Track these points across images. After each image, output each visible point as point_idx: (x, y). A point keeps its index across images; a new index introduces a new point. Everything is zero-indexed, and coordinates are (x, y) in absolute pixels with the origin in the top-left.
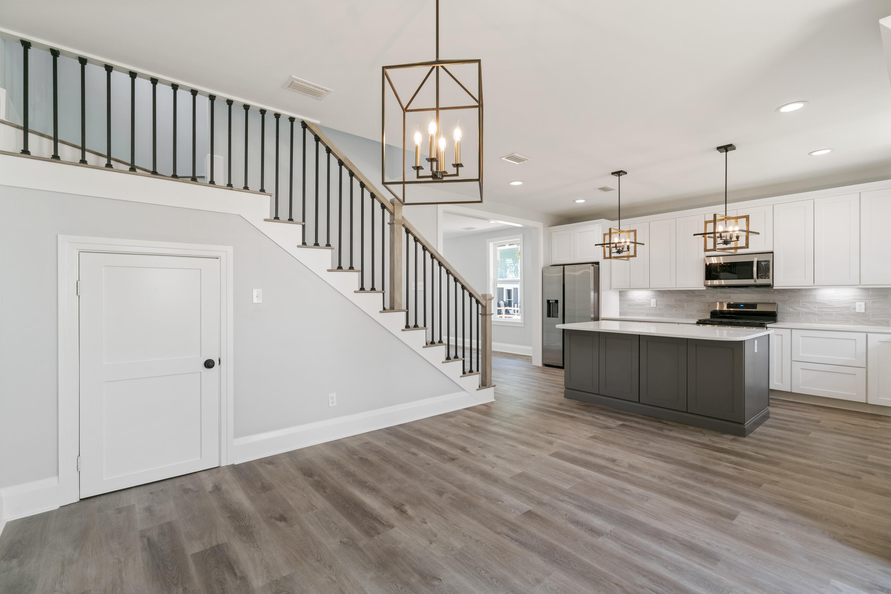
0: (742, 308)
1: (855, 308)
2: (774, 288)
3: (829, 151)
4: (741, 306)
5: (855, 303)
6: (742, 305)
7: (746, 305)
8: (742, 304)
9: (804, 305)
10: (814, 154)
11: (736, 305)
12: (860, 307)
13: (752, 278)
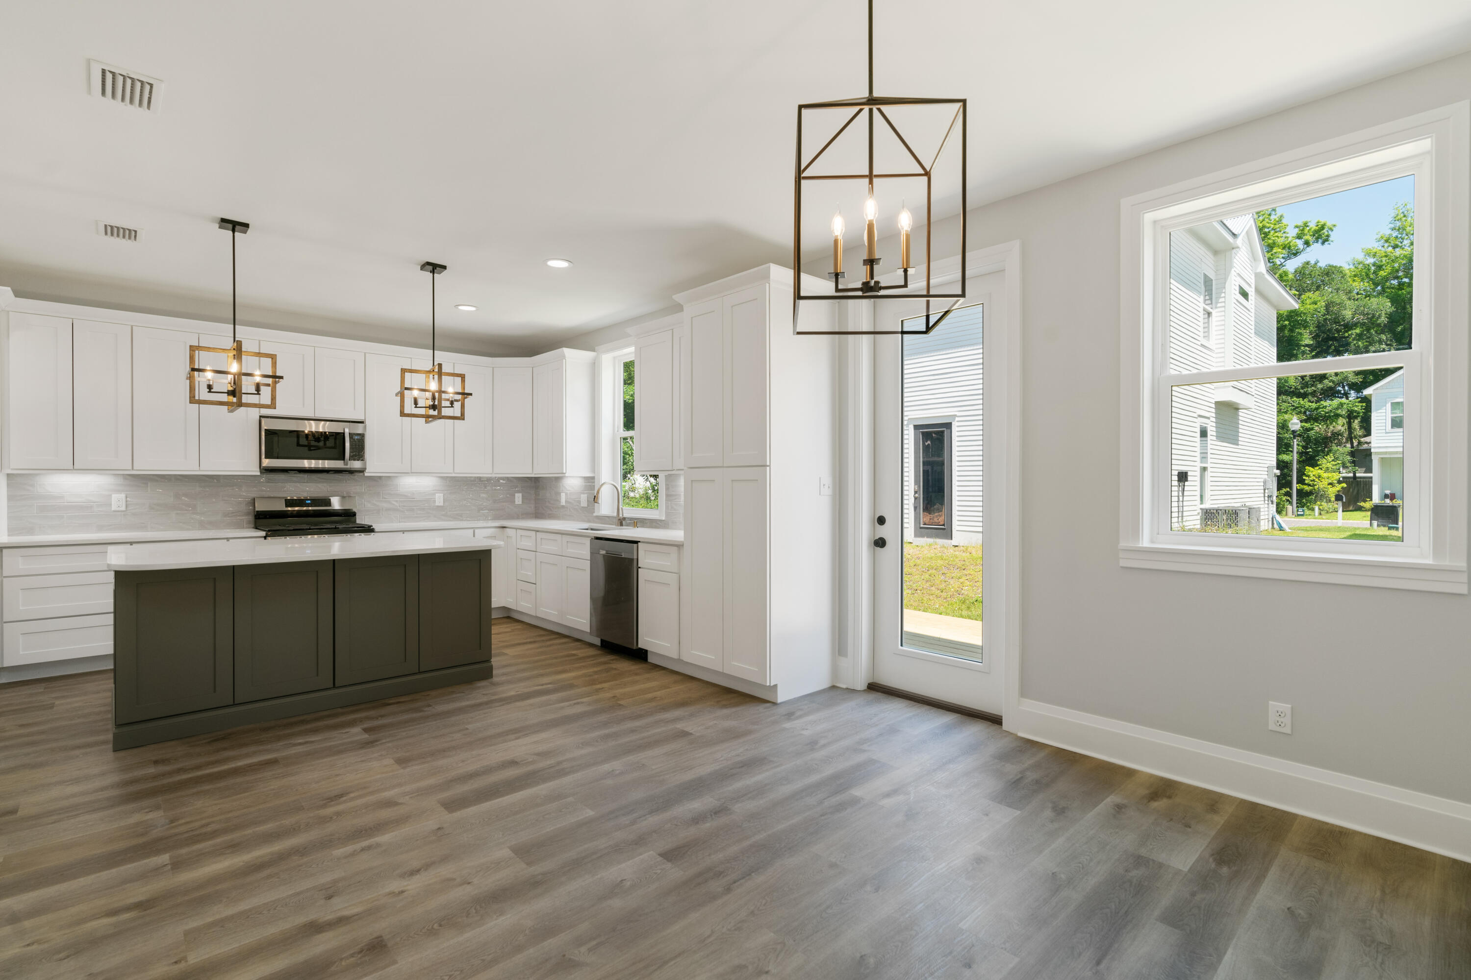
0: (308, 505)
1: (435, 501)
2: (366, 474)
3: (473, 309)
4: (307, 502)
5: (434, 494)
6: (309, 502)
7: (315, 502)
8: (308, 500)
9: (385, 498)
10: (460, 308)
11: (300, 502)
12: (439, 499)
13: (342, 457)
